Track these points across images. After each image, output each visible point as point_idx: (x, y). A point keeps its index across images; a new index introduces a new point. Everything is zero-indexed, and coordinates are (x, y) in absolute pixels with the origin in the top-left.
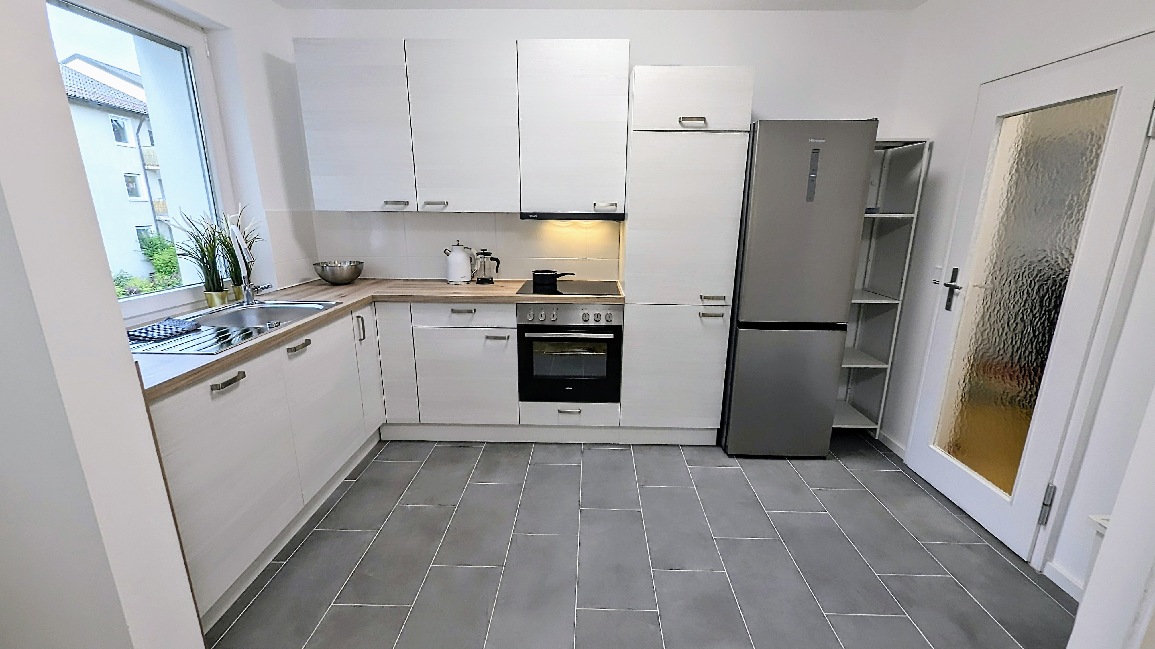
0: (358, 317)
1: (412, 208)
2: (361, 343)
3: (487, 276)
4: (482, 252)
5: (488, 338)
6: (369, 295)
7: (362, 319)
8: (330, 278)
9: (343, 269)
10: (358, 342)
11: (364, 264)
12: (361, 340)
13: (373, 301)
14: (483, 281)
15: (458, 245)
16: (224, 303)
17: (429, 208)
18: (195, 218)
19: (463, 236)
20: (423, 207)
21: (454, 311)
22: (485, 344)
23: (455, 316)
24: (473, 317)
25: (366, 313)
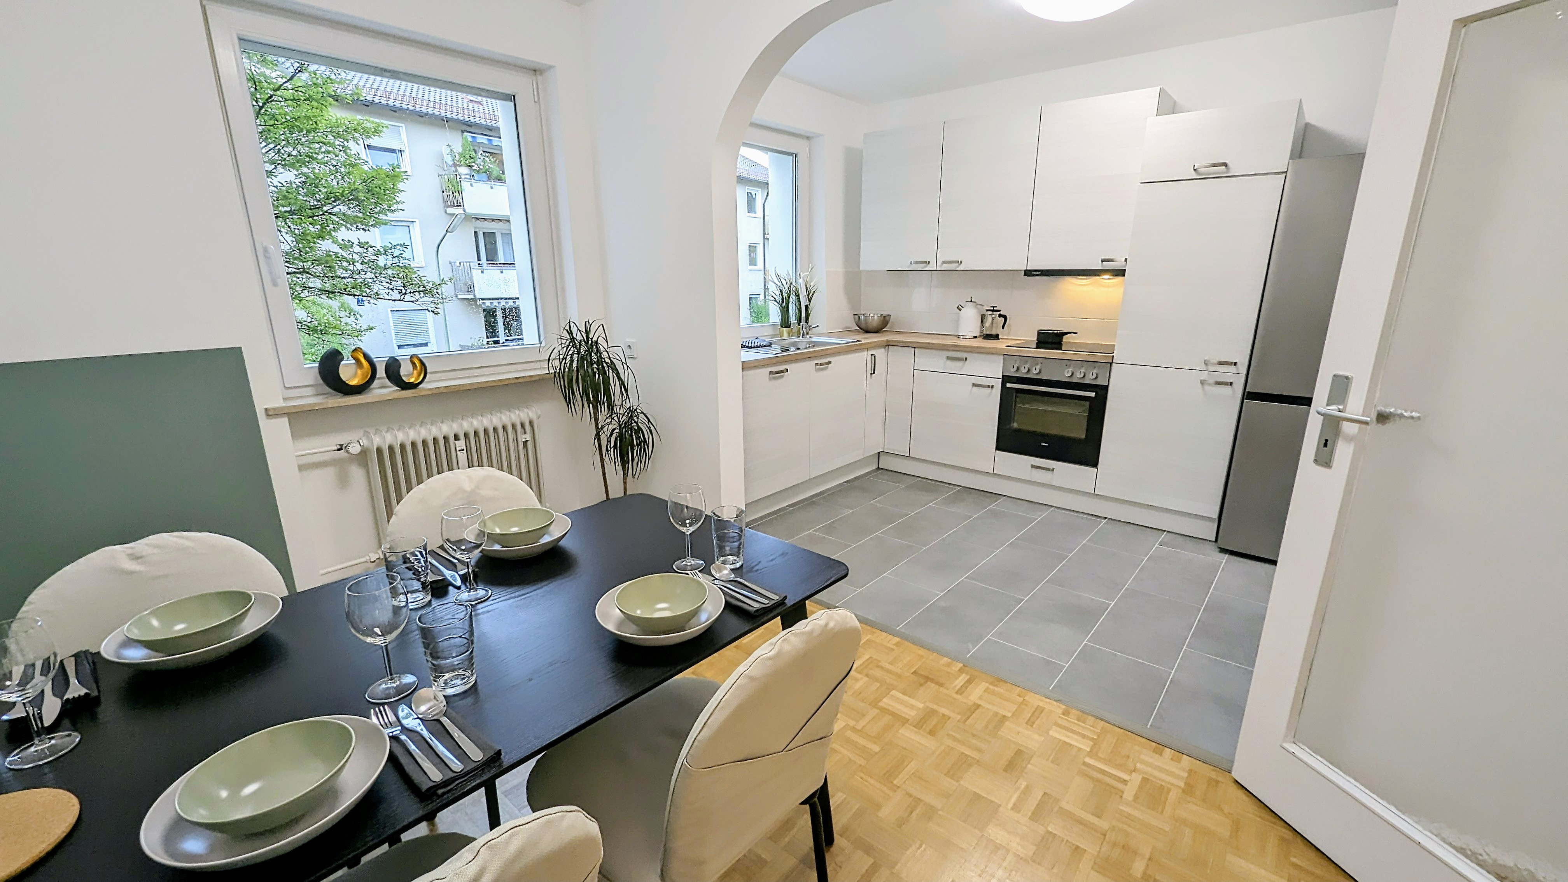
0: (872, 355)
1: (932, 267)
2: (871, 377)
3: (994, 333)
4: (992, 308)
5: (974, 385)
6: (886, 339)
7: (875, 357)
8: (863, 326)
9: (874, 319)
10: (869, 375)
11: (892, 317)
12: (871, 374)
13: (888, 345)
14: (988, 337)
15: (971, 301)
16: (789, 336)
17: (946, 267)
18: (783, 275)
19: (979, 295)
20: (941, 266)
21: (948, 358)
22: (971, 390)
23: (949, 362)
24: (964, 364)
25: (880, 353)
